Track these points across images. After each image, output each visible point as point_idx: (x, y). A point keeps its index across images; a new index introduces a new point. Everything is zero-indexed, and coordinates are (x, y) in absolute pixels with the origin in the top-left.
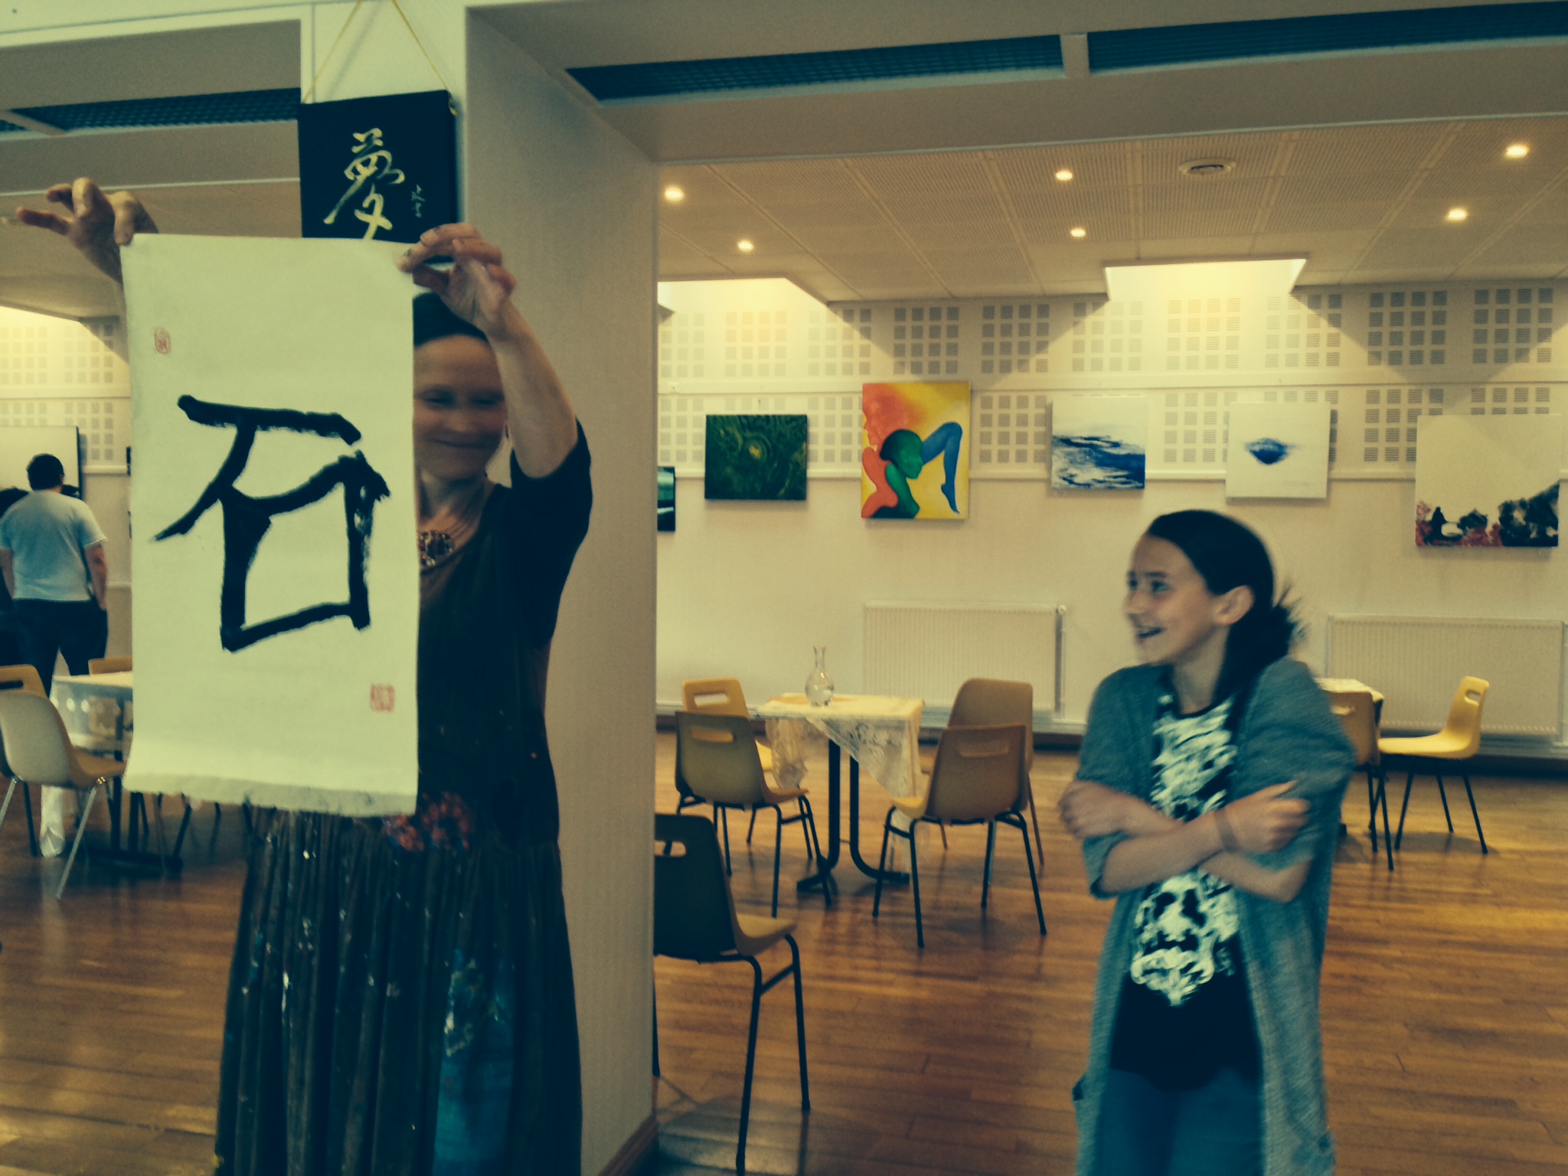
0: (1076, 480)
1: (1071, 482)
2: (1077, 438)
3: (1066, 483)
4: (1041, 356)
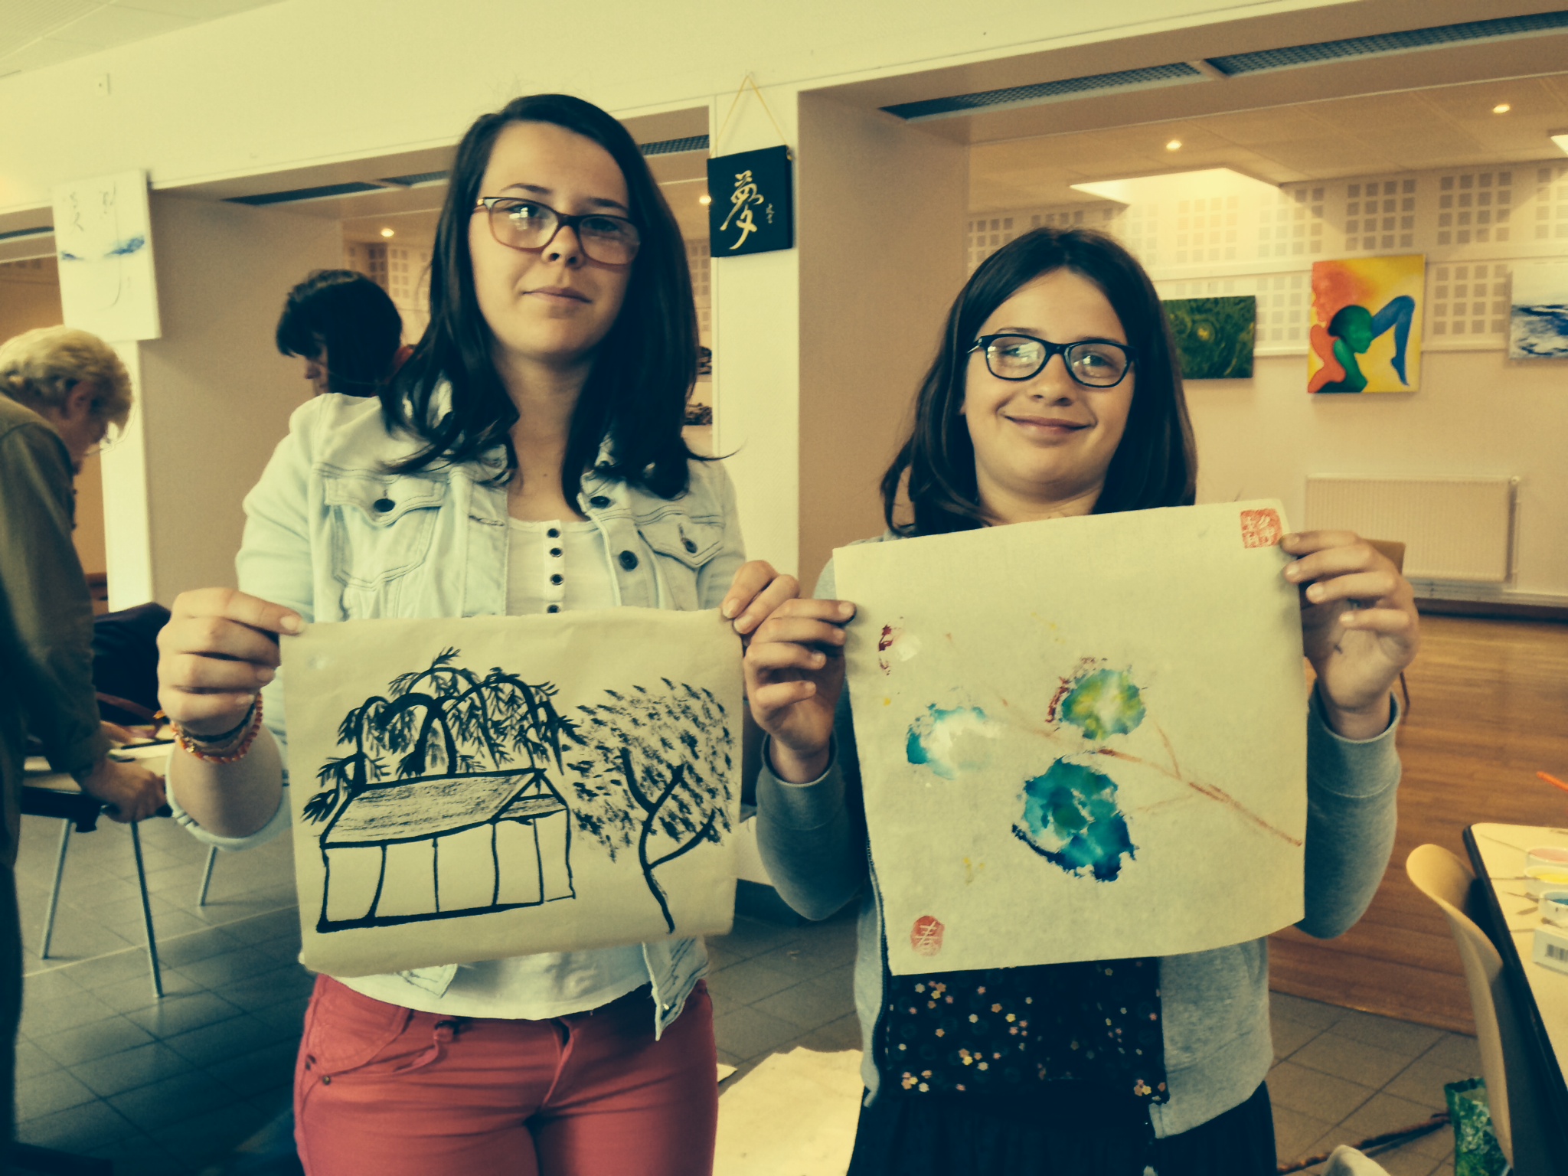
0: (1537, 349)
1: (1531, 352)
2: (1538, 306)
3: (1525, 352)
4: (1502, 225)
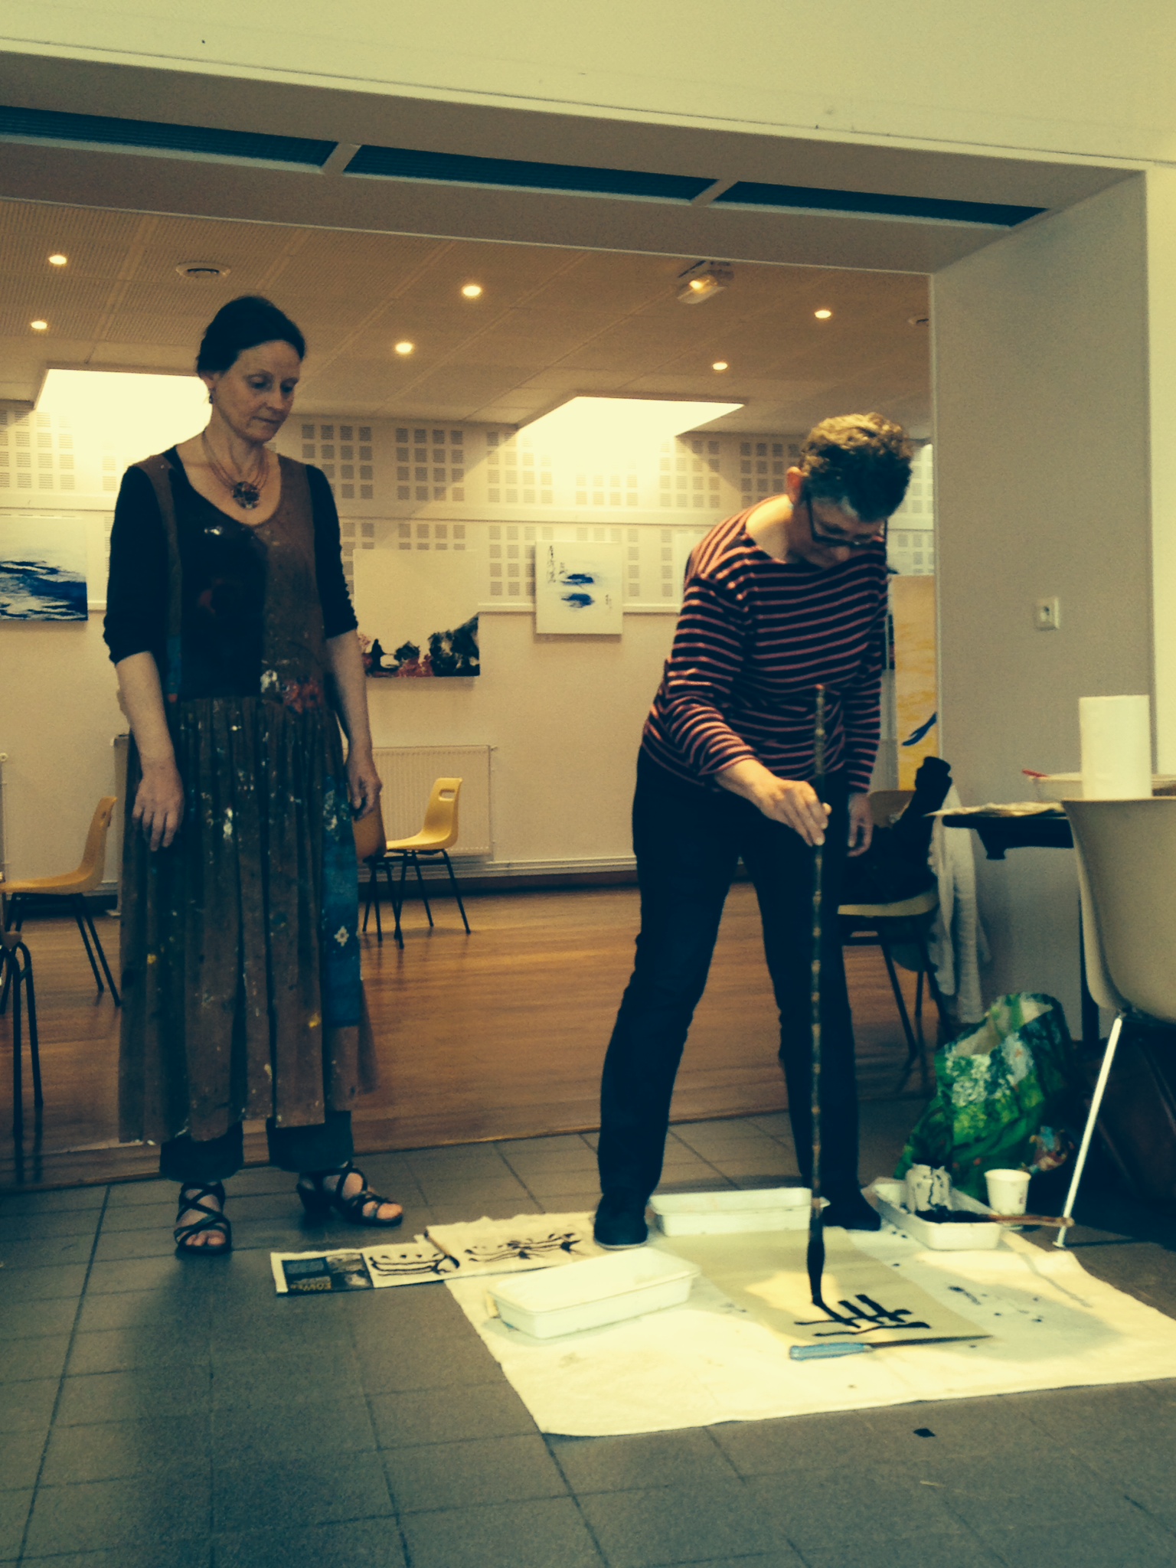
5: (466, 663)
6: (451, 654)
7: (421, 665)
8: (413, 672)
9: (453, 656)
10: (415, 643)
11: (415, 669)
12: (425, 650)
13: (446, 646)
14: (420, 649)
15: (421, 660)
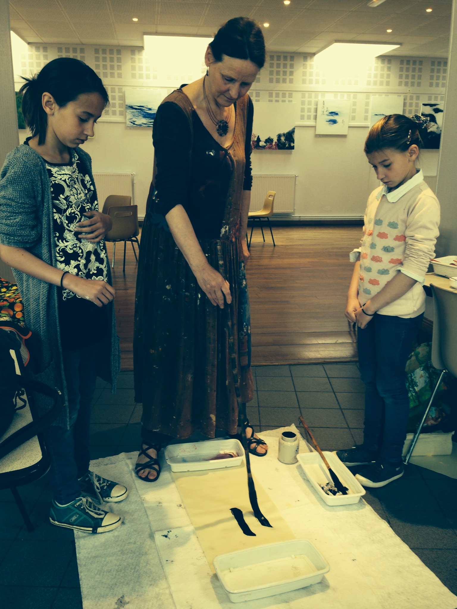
5: (290, 145)
6: (284, 141)
7: (274, 145)
8: (270, 148)
9: (285, 142)
10: (272, 137)
11: (271, 147)
12: (275, 140)
13: (283, 139)
14: (274, 139)
15: (274, 143)
